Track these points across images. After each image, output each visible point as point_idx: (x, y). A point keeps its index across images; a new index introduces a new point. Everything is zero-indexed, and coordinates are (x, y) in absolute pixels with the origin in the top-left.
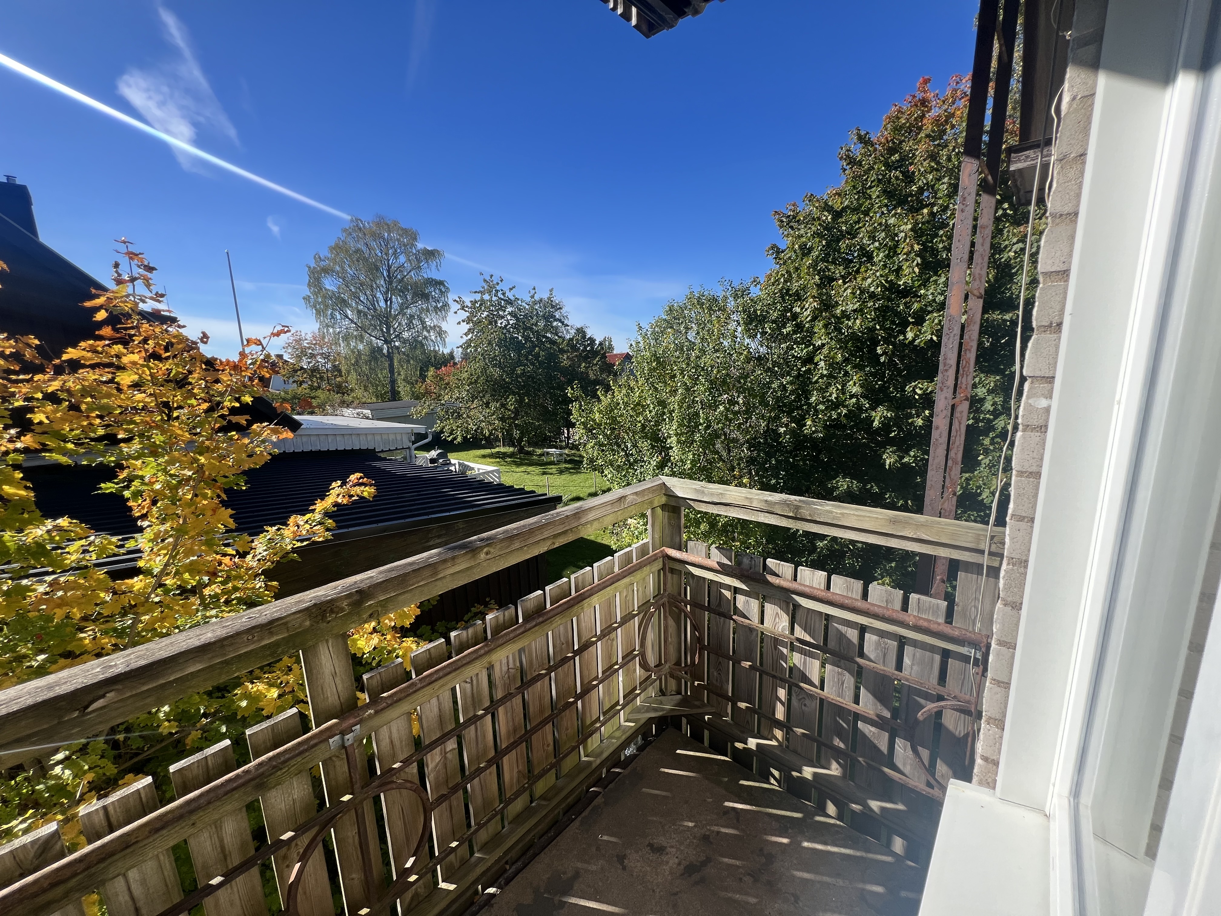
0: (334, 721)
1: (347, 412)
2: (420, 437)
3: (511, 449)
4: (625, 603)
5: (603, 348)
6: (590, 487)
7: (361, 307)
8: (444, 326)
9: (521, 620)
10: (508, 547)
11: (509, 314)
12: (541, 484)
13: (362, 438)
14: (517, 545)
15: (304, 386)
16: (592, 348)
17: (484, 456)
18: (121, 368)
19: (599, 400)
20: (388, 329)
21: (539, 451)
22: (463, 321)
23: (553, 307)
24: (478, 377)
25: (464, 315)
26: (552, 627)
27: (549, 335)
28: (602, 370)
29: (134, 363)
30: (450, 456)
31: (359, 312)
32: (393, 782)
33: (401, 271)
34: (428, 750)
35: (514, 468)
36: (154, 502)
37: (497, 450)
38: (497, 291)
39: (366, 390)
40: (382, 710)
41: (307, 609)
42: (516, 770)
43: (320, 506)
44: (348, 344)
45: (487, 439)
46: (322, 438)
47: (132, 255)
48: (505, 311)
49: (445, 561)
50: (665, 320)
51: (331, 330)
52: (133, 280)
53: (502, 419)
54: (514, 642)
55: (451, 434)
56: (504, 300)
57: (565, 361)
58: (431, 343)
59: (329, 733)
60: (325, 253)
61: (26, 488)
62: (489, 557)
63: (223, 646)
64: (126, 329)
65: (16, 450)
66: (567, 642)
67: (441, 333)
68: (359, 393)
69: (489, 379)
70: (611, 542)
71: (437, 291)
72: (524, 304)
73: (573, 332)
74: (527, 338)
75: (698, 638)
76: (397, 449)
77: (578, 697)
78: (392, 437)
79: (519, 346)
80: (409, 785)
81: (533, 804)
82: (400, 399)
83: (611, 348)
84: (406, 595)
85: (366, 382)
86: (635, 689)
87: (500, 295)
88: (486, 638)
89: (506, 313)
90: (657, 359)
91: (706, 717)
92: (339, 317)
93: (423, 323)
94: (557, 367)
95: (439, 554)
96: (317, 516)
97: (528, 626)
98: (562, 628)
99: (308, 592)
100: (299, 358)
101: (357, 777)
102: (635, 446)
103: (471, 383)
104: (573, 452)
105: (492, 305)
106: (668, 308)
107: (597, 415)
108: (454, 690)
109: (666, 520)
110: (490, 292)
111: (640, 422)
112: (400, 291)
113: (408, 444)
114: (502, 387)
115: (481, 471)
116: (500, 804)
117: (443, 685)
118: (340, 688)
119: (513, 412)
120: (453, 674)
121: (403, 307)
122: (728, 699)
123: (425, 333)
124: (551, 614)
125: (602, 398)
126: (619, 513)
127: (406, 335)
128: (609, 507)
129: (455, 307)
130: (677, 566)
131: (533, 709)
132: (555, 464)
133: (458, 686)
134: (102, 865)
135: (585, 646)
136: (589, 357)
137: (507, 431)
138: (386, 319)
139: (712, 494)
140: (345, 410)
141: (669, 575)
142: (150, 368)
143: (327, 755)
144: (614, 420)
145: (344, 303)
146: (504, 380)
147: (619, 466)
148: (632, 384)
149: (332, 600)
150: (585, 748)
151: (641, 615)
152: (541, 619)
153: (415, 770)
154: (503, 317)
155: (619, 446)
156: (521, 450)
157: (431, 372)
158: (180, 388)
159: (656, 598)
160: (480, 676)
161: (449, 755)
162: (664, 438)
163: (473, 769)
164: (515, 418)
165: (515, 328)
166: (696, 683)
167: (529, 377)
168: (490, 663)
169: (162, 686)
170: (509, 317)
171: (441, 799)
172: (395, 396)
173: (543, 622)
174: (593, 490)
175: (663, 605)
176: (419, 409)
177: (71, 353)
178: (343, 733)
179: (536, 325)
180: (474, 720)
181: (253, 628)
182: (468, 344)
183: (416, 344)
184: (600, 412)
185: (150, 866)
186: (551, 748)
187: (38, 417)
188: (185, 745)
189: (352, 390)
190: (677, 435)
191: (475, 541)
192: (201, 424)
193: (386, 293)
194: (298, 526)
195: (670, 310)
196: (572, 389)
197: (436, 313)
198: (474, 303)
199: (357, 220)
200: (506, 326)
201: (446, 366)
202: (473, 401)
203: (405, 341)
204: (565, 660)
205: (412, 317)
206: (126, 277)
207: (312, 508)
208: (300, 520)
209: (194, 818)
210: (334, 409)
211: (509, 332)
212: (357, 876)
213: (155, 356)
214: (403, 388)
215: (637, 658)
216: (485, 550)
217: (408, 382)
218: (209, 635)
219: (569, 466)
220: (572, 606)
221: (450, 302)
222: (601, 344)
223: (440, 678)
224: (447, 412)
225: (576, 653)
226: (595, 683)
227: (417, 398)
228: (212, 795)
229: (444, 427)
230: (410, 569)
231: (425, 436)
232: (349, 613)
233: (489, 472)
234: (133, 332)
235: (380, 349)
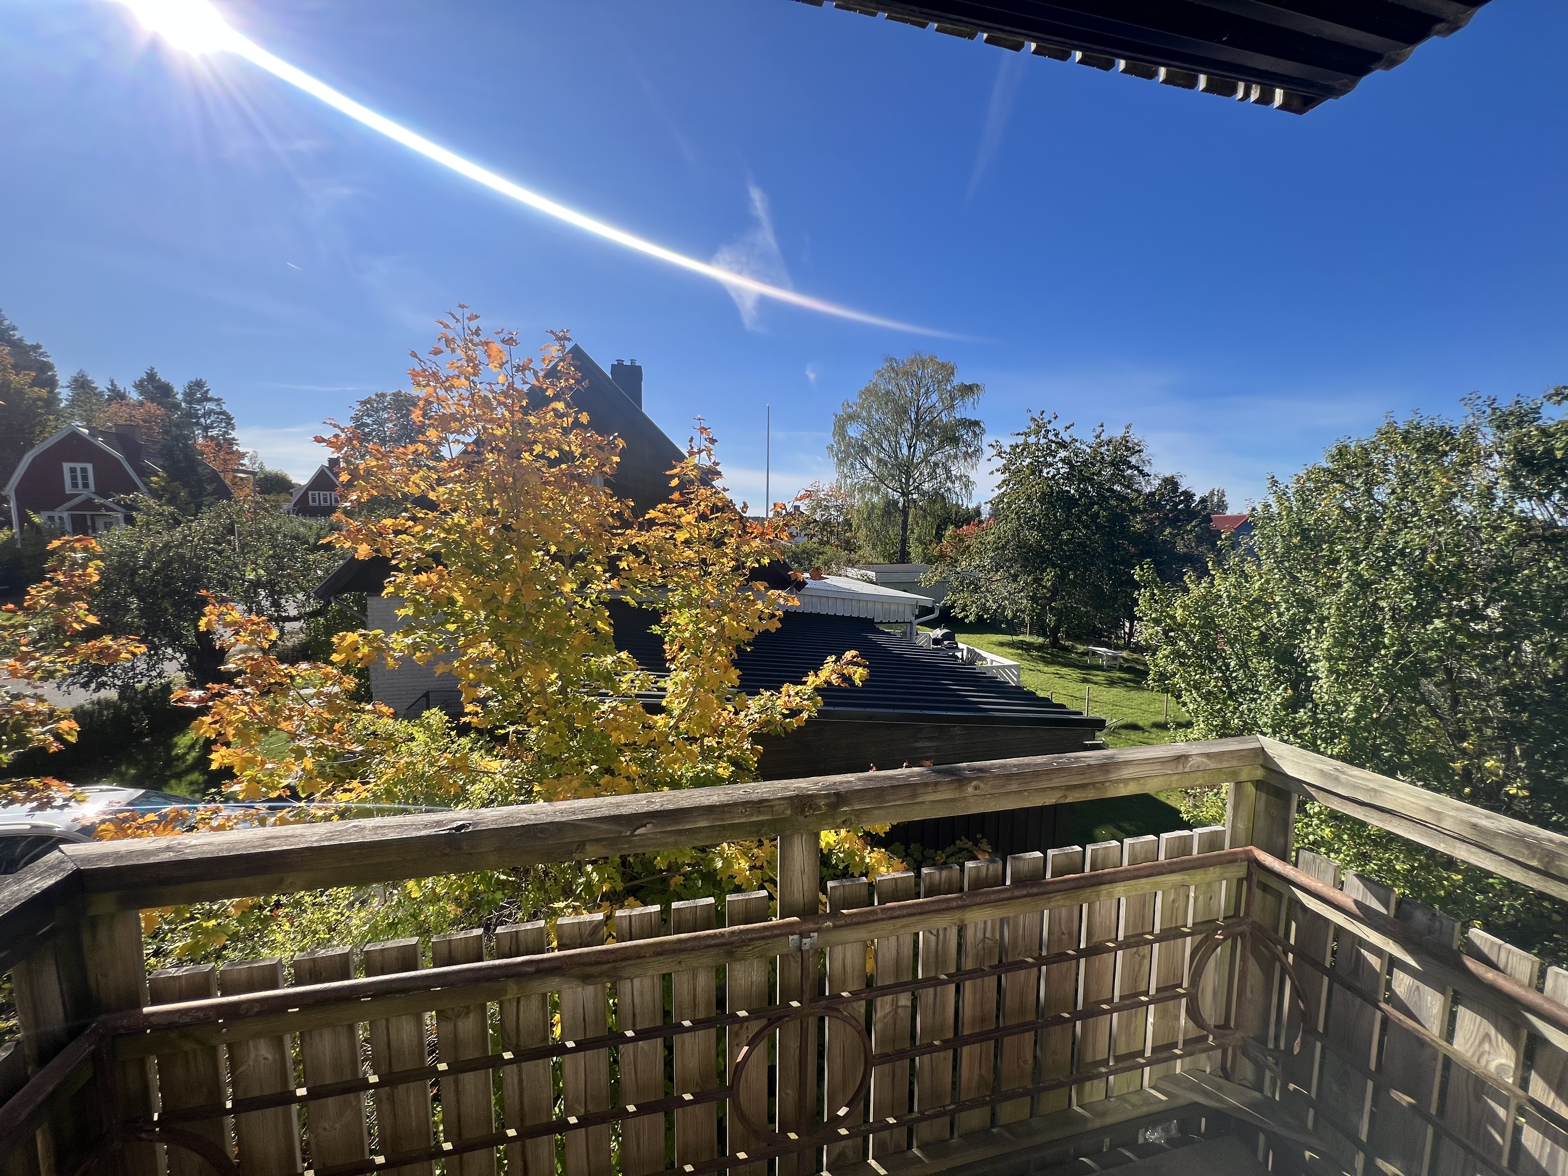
0: (796, 918)
1: (852, 572)
2: (925, 611)
3: (1041, 640)
4: (1170, 910)
5: (1205, 508)
6: (1158, 713)
7: (882, 455)
8: (973, 476)
9: (1008, 882)
10: (1003, 786)
11: (1062, 460)
12: (1078, 695)
13: (863, 604)
14: (1014, 787)
15: (815, 539)
16: (1188, 506)
17: (1002, 644)
18: (679, 527)
19: (1186, 590)
20: (907, 481)
21: (1081, 648)
22: (998, 470)
23: (1128, 449)
24: (1007, 542)
25: (1000, 462)
26: (1052, 904)
27: (1117, 487)
28: (1200, 540)
29: (689, 523)
30: (959, 637)
31: (880, 460)
32: (838, 1010)
33: (931, 412)
34: (879, 993)
35: (1041, 667)
36: (681, 649)
37: (1021, 638)
38: (1047, 431)
39: (873, 548)
40: (841, 926)
41: (790, 798)
42: (976, 1073)
43: (812, 681)
44: (864, 496)
45: (1009, 623)
46: (824, 600)
47: (703, 430)
48: (1055, 457)
49: (926, 785)
50: (1327, 470)
51: (849, 481)
52: (700, 452)
53: (1033, 599)
54: (996, 906)
55: (963, 610)
56: (1056, 443)
57: (1137, 524)
58: (954, 496)
59: (788, 929)
60: (854, 399)
61: (610, 624)
62: (977, 792)
63: (723, 812)
64: (688, 493)
65: (607, 590)
66: (1070, 934)
67: (967, 484)
68: (866, 551)
69: (1022, 545)
70: (1184, 807)
71: (970, 434)
72: (1084, 447)
73: (1157, 483)
74: (1083, 493)
75: (1303, 1014)
76: (897, 622)
77: (1077, 1015)
78: (893, 607)
79: (1069, 502)
80: (854, 1022)
81: (994, 1130)
82: (909, 562)
83: (1222, 505)
84: (881, 811)
85: (877, 538)
86: (1175, 1045)
87: (1051, 436)
88: (961, 890)
89: (1057, 459)
90: (1304, 533)
91: (1308, 1154)
92: (858, 466)
93: (948, 471)
94: (1125, 532)
95: (920, 775)
96: (808, 689)
97: (1017, 893)
98: (1064, 912)
99: (792, 781)
100: (814, 510)
101: (807, 987)
102: (1244, 665)
103: (997, 548)
104: (1135, 656)
105: (1039, 450)
106: (1335, 451)
107: (1180, 611)
108: (917, 934)
109: (1261, 806)
110: (1037, 433)
111: (1258, 628)
112: (928, 435)
113: (910, 618)
114: (1038, 555)
115: (994, 664)
116: (952, 1103)
117: (904, 926)
118: (806, 886)
119: (1049, 590)
120: (919, 918)
121: (927, 454)
122: (1359, 1145)
123: (949, 484)
124: (1050, 888)
125: (1191, 586)
126: (1175, 777)
127: (926, 486)
128: (1157, 767)
129: (989, 452)
130: (1274, 883)
131: (1010, 1002)
132: (1104, 671)
133: (921, 934)
134: (623, 964)
135: (1095, 950)
136: (1179, 520)
137: (1038, 615)
138: (906, 468)
139: (1355, 787)
140: (849, 569)
141: (1258, 893)
142: (699, 529)
143: (785, 951)
144: (1208, 622)
145: (866, 450)
146: (1042, 547)
147: (1210, 693)
148: (1249, 568)
149: (811, 796)
150: (1079, 1093)
151: (1198, 938)
152: (1035, 890)
153: (863, 1010)
154: (1051, 465)
155: (1213, 661)
156: (1055, 643)
157: (950, 531)
158: (717, 547)
159: (1230, 921)
160: (948, 932)
161: (900, 1010)
162: (1304, 660)
163: (925, 1042)
164: (1052, 599)
165: (1067, 478)
166: (1292, 1086)
167: (1079, 544)
168: (962, 921)
169: (680, 832)
170: (1060, 465)
171: (884, 1058)
172: (904, 557)
173: (1037, 894)
174: (1161, 719)
175: (1242, 935)
176: (929, 576)
177: (652, 514)
178: (802, 935)
179: (1099, 473)
180: (932, 982)
181: (747, 802)
182: (1000, 498)
183: (937, 497)
184: (1185, 607)
185: (647, 982)
186: (1029, 1067)
187: (623, 565)
188: (669, 885)
189: (860, 547)
190: (1329, 658)
191: (964, 769)
192: (727, 583)
193: (911, 438)
194: (789, 696)
195: (1340, 453)
196: (1142, 569)
197: (966, 460)
198: (1014, 447)
199: (891, 359)
200: (1054, 476)
201: (969, 524)
202: (997, 571)
203: (923, 494)
204: (1062, 957)
205: (936, 465)
206: (695, 450)
207: (804, 679)
208: (792, 689)
209: (682, 956)
210: (839, 569)
211: (1058, 484)
212: (792, 1093)
213: (703, 517)
214: (915, 550)
215: (1184, 1001)
216: (974, 783)
217: (921, 542)
218: (715, 798)
219: (1127, 676)
220: (1082, 887)
221: (985, 447)
222: (1203, 501)
223: (903, 916)
224: (962, 583)
225: (1081, 953)
226: (1105, 1007)
227: (929, 562)
228: (696, 943)
229: (955, 602)
230: (887, 784)
231: (931, 611)
232: (825, 814)
233: (1005, 667)
234: (692, 496)
235: (896, 503)
